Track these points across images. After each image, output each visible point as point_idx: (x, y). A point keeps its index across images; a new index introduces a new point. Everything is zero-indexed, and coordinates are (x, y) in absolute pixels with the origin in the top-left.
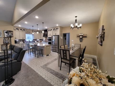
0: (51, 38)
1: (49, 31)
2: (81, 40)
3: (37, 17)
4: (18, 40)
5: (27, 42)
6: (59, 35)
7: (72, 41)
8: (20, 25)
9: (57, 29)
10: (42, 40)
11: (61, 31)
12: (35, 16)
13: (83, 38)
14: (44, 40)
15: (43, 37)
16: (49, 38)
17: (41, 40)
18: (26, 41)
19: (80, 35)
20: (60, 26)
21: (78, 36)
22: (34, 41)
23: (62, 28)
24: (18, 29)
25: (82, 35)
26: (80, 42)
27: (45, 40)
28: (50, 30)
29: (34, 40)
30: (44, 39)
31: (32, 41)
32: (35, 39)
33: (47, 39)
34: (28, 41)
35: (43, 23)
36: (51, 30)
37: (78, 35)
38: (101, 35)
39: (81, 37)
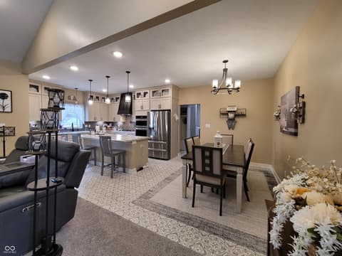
0: (145, 117)
1: (138, 97)
2: (231, 123)
3: (118, 54)
4: (34, 123)
5: (66, 129)
6: (170, 110)
7: (208, 126)
8: (49, 75)
9: (163, 91)
10: (113, 124)
11: (175, 99)
12: (112, 52)
13: (237, 119)
14: (120, 123)
15: (118, 113)
16: (137, 117)
17: (108, 123)
18: (61, 127)
19: (228, 109)
20: (175, 83)
21: (223, 114)
22: (86, 126)
23: (178, 89)
24: (37, 87)
25: (234, 111)
26: (229, 129)
27: (124, 123)
28: (142, 94)
29: (86, 123)
30: (121, 120)
31: (82, 127)
32: (93, 121)
33: (131, 122)
34: (69, 126)
35: (128, 72)
36: (145, 94)
37: (223, 111)
38: (295, 110)
39: (231, 116)
